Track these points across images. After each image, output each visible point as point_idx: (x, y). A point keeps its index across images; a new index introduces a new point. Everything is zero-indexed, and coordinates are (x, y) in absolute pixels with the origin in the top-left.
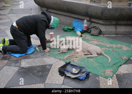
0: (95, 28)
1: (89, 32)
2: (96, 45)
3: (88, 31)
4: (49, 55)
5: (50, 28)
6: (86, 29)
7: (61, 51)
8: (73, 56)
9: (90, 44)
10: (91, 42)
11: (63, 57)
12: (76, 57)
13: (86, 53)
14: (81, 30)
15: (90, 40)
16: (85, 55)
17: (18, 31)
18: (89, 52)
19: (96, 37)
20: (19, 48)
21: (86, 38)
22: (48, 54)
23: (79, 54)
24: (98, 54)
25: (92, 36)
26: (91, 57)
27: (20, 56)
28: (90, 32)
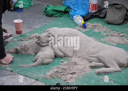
0: (116, 8)
1: (102, 16)
2: (118, 45)
3: (100, 14)
4: (12, 69)
5: (12, 9)
6: (94, 11)
7: (39, 60)
8: (65, 70)
9: (104, 42)
10: (106, 39)
11: (44, 74)
12: (72, 74)
13: (93, 64)
14: (83, 13)
15: (104, 34)
16: (93, 67)
18: (100, 61)
19: (117, 28)
21: (96, 30)
22: (8, 69)
23: (79, 67)
24: (121, 66)
25: (110, 26)
26: (106, 73)
28: (104, 17)
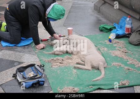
17: (9, 14)
20: (9, 36)
21: (115, 45)
27: (7, 46)
